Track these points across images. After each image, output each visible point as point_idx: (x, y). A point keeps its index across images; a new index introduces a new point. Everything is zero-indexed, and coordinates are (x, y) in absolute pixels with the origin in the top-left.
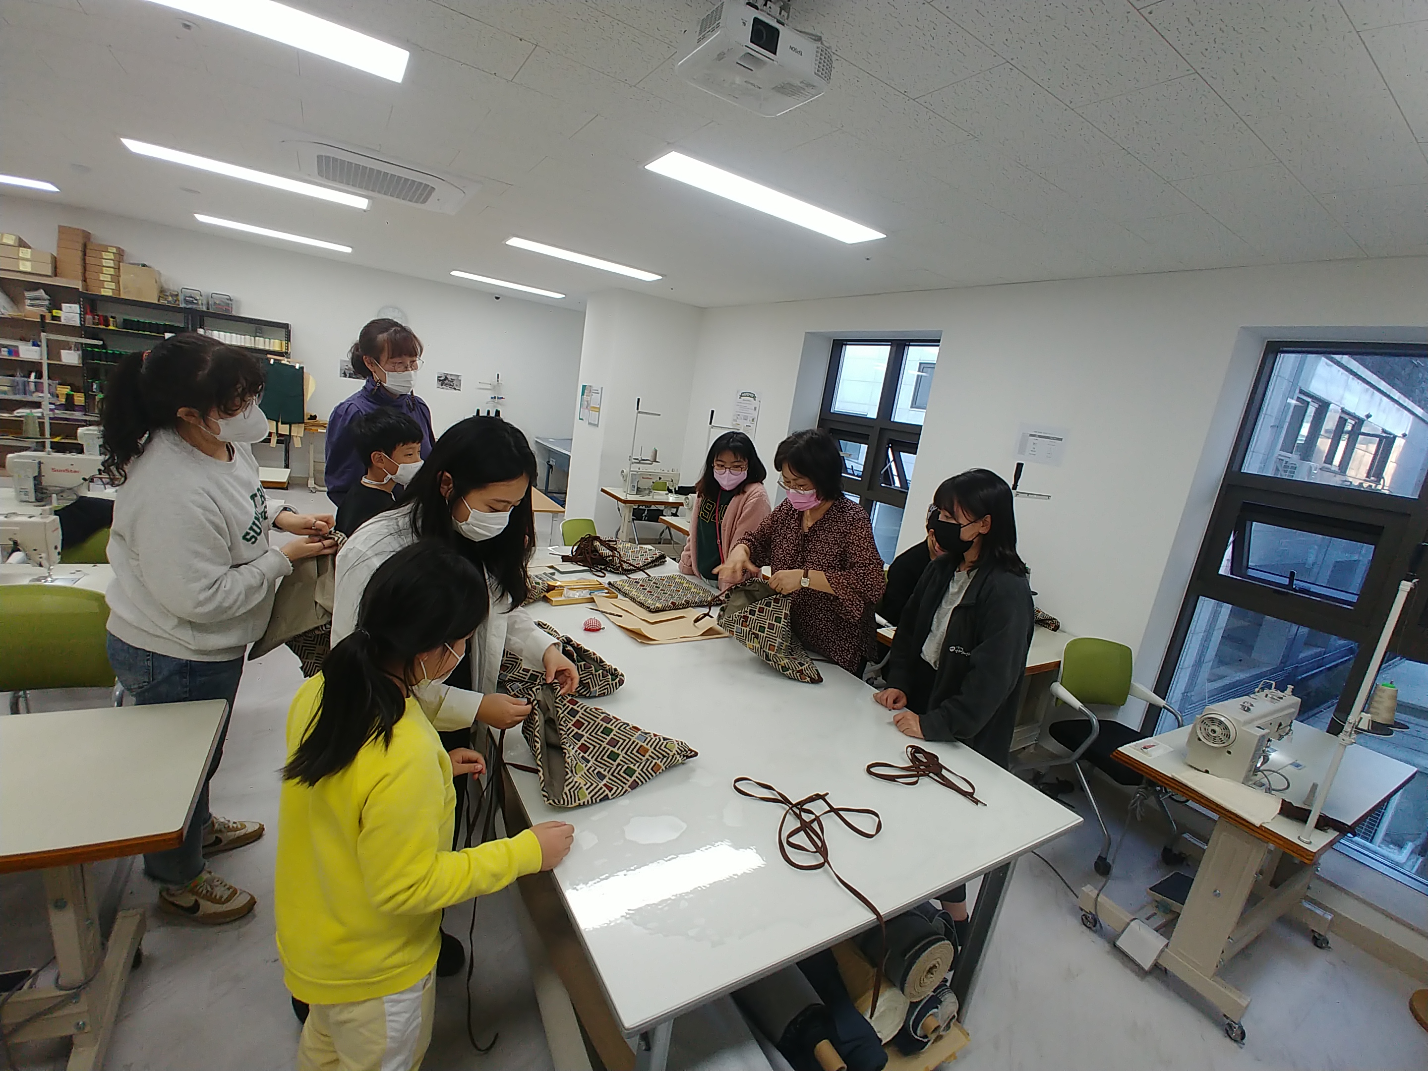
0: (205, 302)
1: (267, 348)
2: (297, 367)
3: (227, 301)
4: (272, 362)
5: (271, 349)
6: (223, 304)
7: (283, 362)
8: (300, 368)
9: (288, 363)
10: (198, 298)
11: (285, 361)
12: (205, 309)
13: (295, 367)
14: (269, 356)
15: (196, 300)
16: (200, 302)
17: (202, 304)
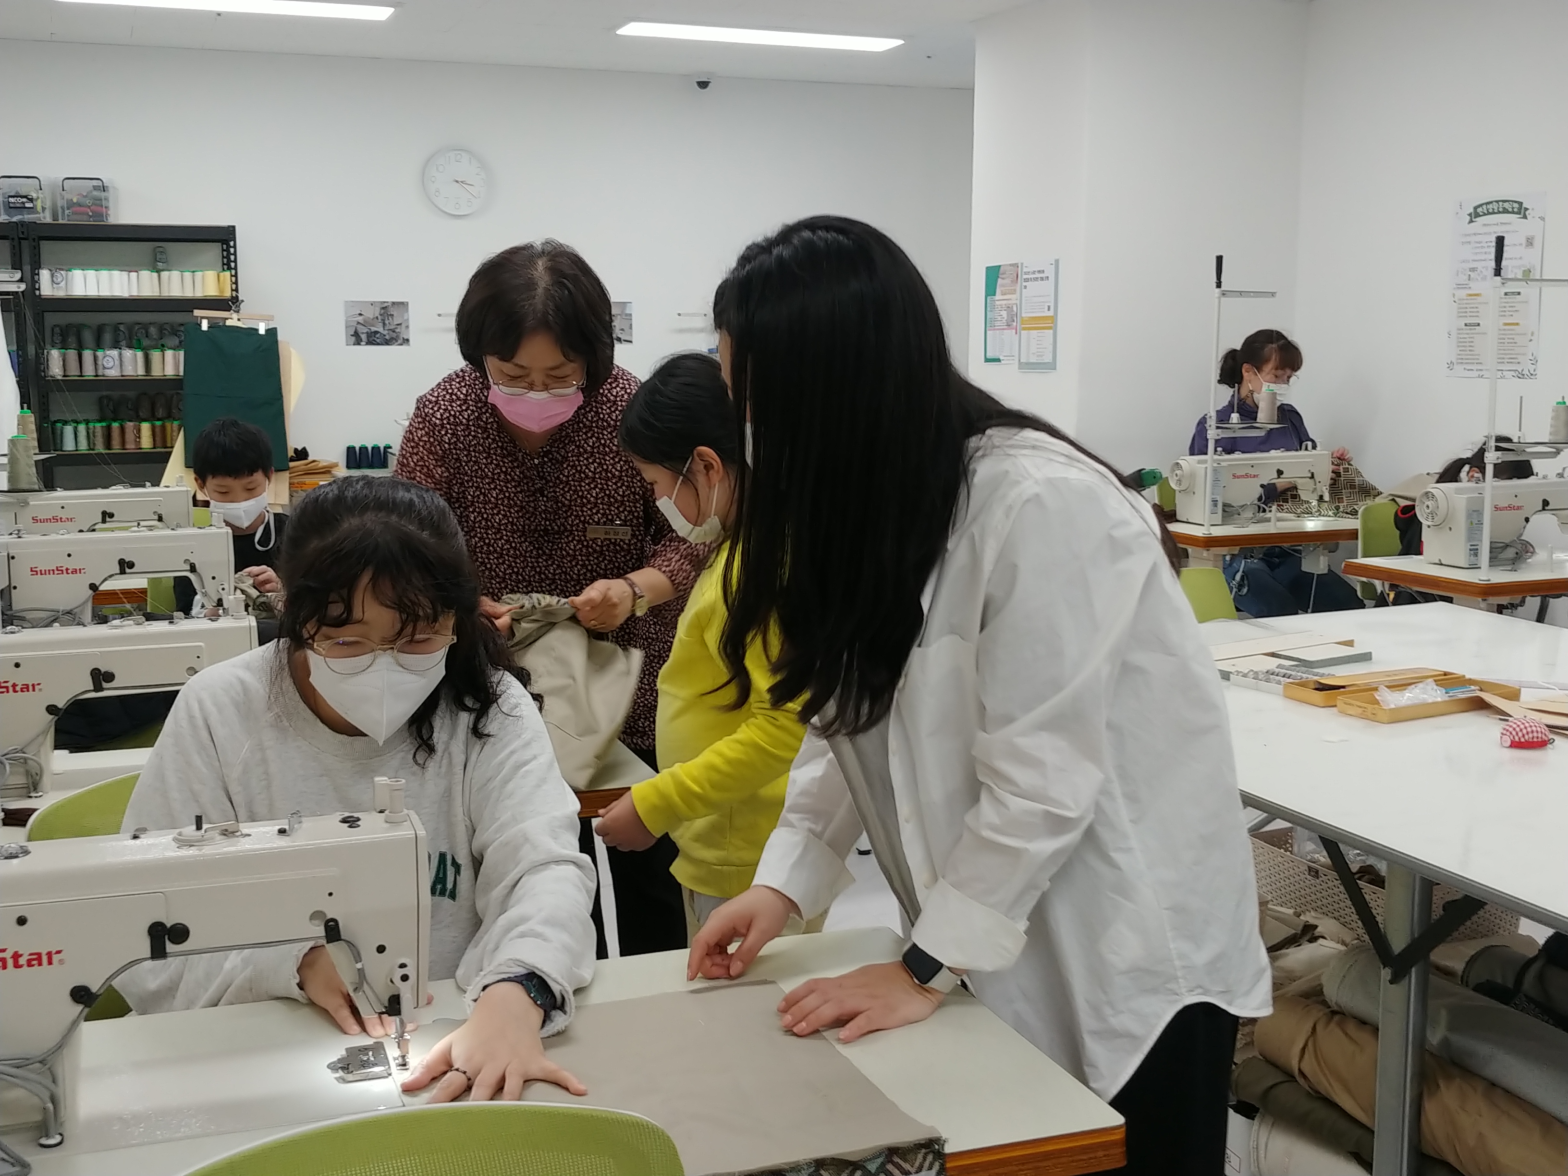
0: (48, 204)
1: (189, 294)
2: (262, 331)
3: (95, 193)
4: (205, 326)
5: (199, 294)
6: (88, 202)
7: (229, 323)
8: (267, 331)
9: (239, 324)
10: (34, 195)
11: (233, 320)
12: (48, 219)
13: (257, 330)
14: (197, 313)
15: (31, 200)
16: (39, 205)
17: (44, 209)
